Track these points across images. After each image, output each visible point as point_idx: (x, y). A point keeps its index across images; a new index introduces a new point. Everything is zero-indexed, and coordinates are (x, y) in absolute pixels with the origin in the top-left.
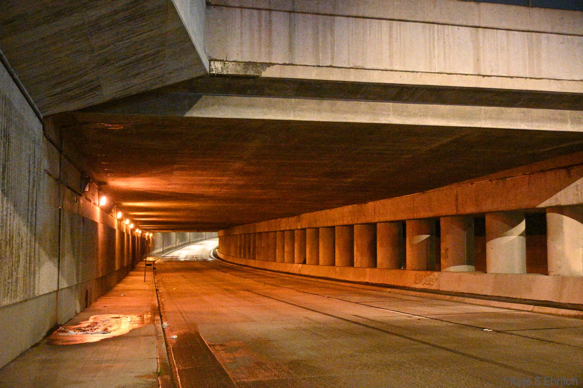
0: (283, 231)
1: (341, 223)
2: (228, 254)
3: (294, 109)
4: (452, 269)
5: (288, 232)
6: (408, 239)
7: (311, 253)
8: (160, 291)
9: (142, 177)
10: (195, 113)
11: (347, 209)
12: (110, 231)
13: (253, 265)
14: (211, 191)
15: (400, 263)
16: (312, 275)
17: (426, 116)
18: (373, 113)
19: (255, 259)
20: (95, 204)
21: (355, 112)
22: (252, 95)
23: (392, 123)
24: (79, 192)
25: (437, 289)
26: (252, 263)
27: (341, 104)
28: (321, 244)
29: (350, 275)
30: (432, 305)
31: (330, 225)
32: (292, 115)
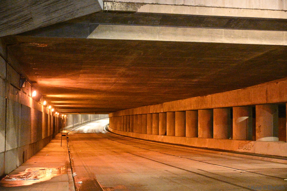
0: (152, 114)
1: (190, 109)
2: (115, 129)
3: (159, 33)
4: (264, 139)
5: (155, 114)
6: (234, 119)
7: (170, 128)
8: (72, 153)
9: (60, 78)
10: (93, 36)
11: (194, 99)
12: (39, 113)
13: (132, 136)
14: (104, 87)
15: (229, 135)
16: (171, 142)
17: (246, 37)
18: (211, 36)
19: (133, 132)
20: (29, 95)
21: (200, 36)
22: (131, 24)
23: (224, 42)
24: (19, 88)
25: (253, 152)
26: (131, 134)
27: (190, 30)
28: (176, 122)
29: (195, 143)
30: (250, 163)
31: (182, 110)
32: (158, 37)
